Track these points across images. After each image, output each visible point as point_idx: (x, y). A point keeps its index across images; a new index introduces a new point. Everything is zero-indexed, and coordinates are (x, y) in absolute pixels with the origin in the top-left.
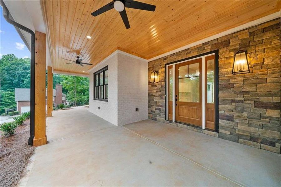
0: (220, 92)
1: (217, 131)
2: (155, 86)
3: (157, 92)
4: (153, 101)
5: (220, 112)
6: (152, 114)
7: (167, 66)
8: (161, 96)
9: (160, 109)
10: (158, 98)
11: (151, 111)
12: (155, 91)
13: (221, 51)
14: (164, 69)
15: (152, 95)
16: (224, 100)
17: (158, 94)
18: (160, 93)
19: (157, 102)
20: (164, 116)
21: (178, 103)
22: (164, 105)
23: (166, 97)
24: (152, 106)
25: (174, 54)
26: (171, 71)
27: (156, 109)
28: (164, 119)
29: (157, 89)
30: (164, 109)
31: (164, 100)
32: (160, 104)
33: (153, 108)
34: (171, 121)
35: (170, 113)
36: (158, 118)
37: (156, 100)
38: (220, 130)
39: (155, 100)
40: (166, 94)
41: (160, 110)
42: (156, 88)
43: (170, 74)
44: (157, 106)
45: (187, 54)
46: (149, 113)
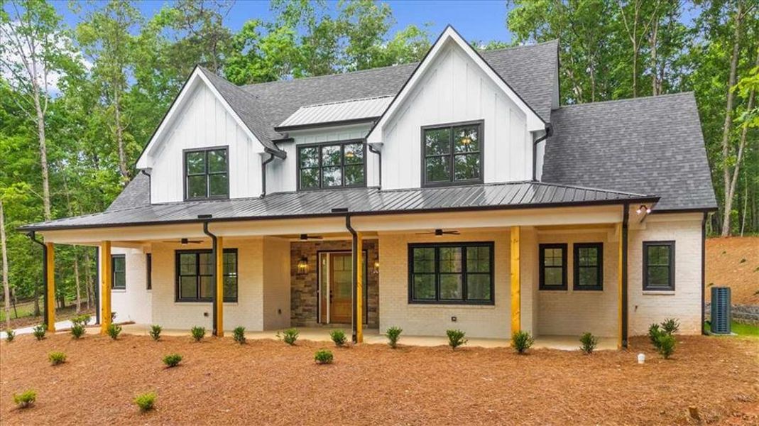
0: (369, 288)
1: (367, 323)
2: (303, 279)
3: (305, 286)
4: (299, 300)
5: (369, 305)
6: (298, 318)
7: (320, 254)
8: (311, 292)
9: (310, 309)
10: (306, 295)
11: (296, 314)
12: (303, 286)
13: (369, 251)
14: (315, 257)
15: (297, 291)
16: (371, 295)
17: (307, 289)
18: (310, 288)
19: (305, 300)
20: (316, 318)
21: (333, 301)
22: (316, 304)
23: (318, 294)
24: (297, 307)
25: (329, 242)
26: (324, 261)
27: (304, 310)
28: (316, 322)
29: (306, 282)
30: (316, 309)
31: (316, 298)
32: (310, 303)
33: (300, 310)
34: (325, 323)
35: (324, 313)
36: (307, 322)
37: (305, 298)
38: (369, 322)
39: (302, 298)
40: (318, 289)
41: (309, 311)
42: (303, 281)
43: (324, 263)
44: (306, 306)
45: (343, 245)
46: (292, 318)
